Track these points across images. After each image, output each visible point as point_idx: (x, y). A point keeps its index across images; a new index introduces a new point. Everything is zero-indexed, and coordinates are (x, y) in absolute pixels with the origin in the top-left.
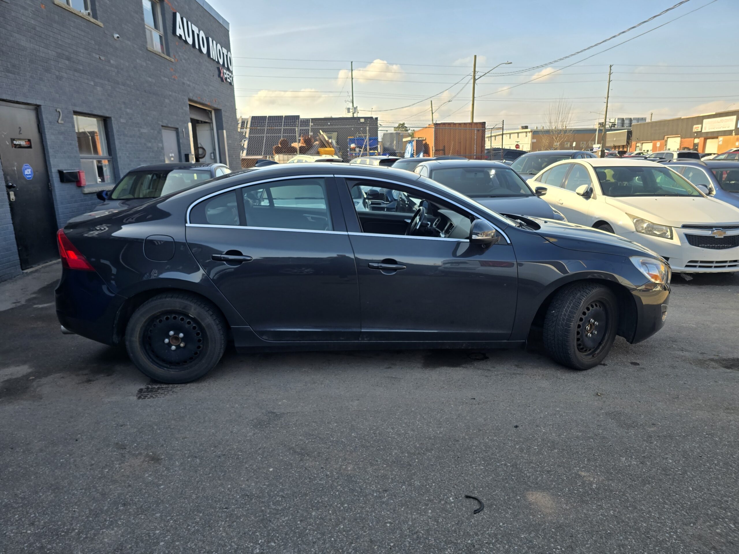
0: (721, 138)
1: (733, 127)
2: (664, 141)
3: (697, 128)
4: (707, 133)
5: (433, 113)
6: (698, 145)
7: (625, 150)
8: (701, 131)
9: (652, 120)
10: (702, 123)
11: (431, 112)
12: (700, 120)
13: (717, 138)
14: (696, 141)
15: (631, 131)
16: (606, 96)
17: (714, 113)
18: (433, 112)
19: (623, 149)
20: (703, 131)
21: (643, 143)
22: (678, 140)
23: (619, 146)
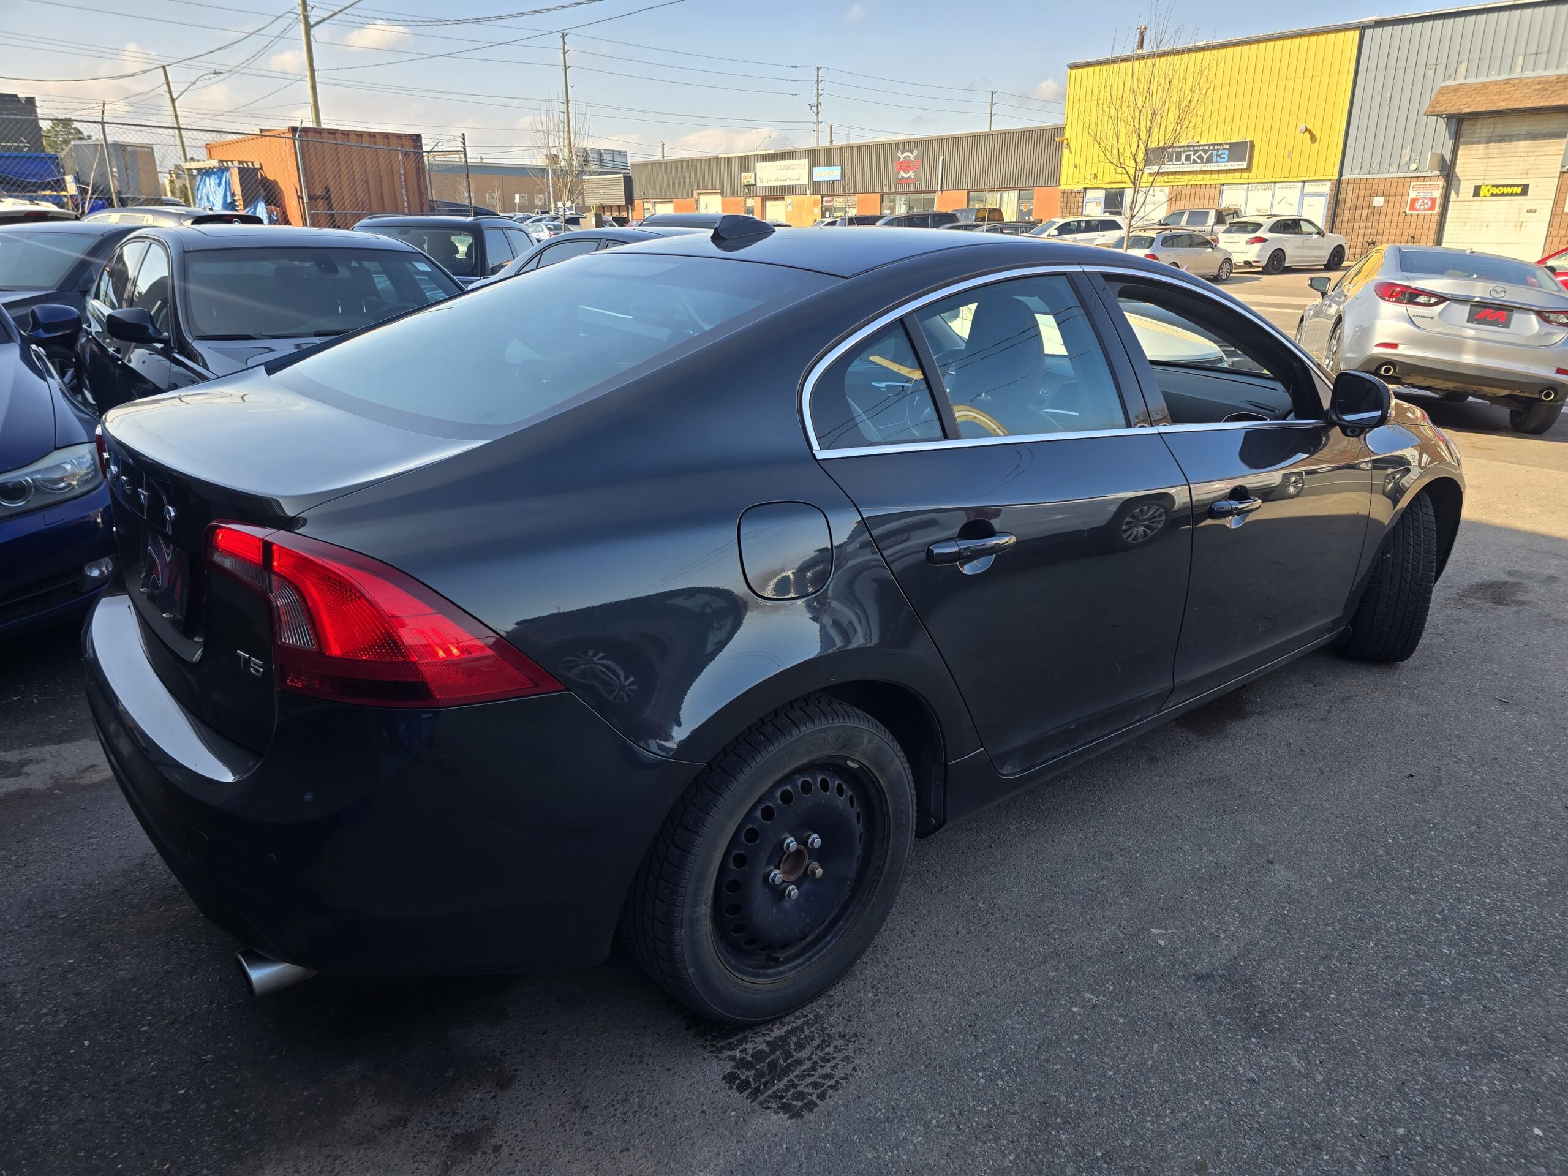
0: (789, 199)
1: (805, 181)
2: (693, 199)
3: (747, 177)
4: (766, 188)
5: (173, 100)
6: (753, 210)
7: (624, 214)
8: (756, 185)
9: (665, 158)
10: (754, 169)
11: (168, 95)
12: (750, 162)
13: (783, 199)
14: (750, 203)
15: (631, 176)
16: (563, 98)
17: (772, 152)
18: (175, 96)
19: (620, 214)
20: (759, 184)
21: (655, 202)
22: (718, 199)
23: (611, 207)
